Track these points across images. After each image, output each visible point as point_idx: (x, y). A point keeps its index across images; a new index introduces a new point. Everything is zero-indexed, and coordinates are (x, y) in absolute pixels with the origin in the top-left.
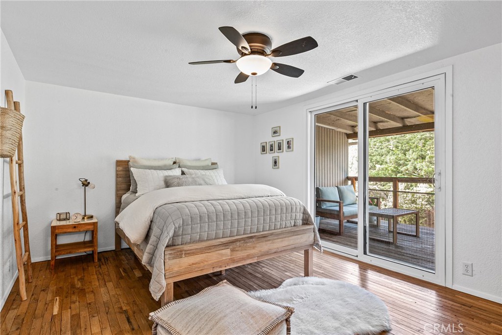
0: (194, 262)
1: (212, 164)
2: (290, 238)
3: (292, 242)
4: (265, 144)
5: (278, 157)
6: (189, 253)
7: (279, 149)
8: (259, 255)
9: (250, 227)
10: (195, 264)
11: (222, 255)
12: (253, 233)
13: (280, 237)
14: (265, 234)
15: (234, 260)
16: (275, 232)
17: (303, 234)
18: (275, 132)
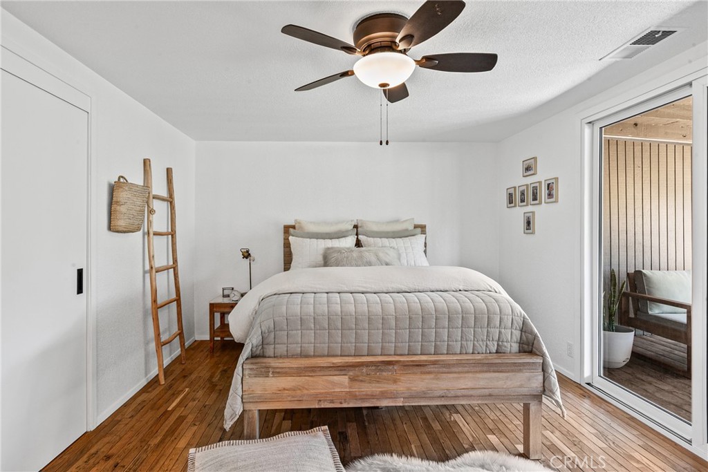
0: (287, 387)
1: (415, 228)
2: (480, 375)
3: (482, 383)
4: (512, 191)
5: (533, 213)
6: (279, 373)
7: (535, 199)
8: (406, 395)
9: (393, 345)
10: (287, 390)
11: (334, 384)
12: (401, 355)
13: (453, 369)
14: (420, 361)
15: (356, 396)
16: (443, 361)
17: (512, 371)
18: (528, 169)
